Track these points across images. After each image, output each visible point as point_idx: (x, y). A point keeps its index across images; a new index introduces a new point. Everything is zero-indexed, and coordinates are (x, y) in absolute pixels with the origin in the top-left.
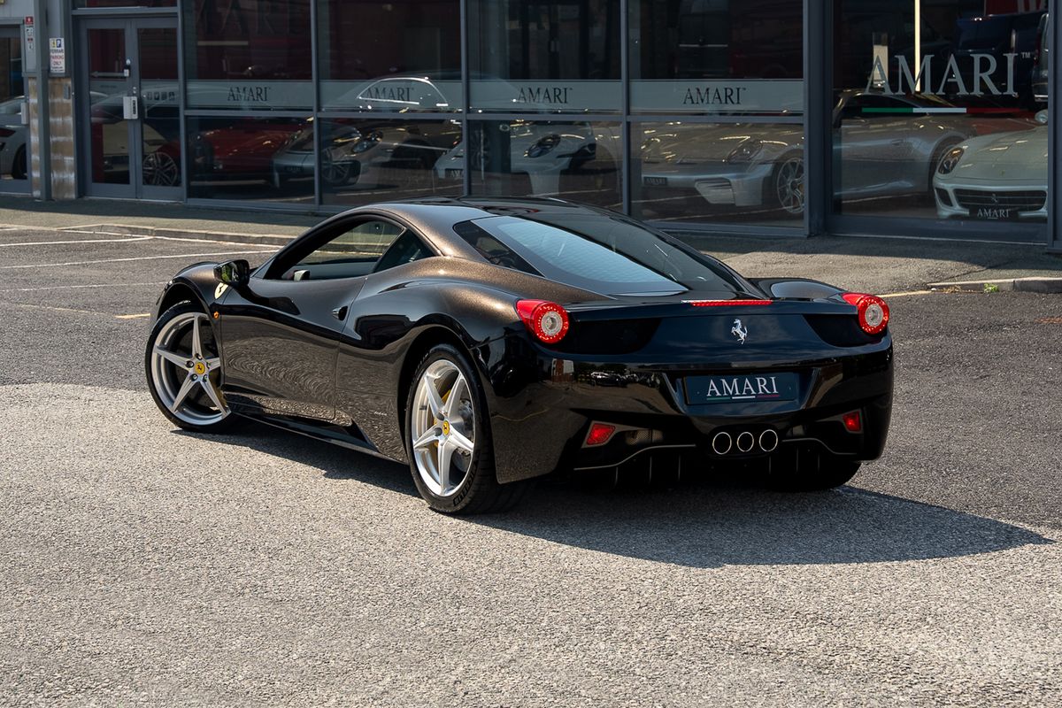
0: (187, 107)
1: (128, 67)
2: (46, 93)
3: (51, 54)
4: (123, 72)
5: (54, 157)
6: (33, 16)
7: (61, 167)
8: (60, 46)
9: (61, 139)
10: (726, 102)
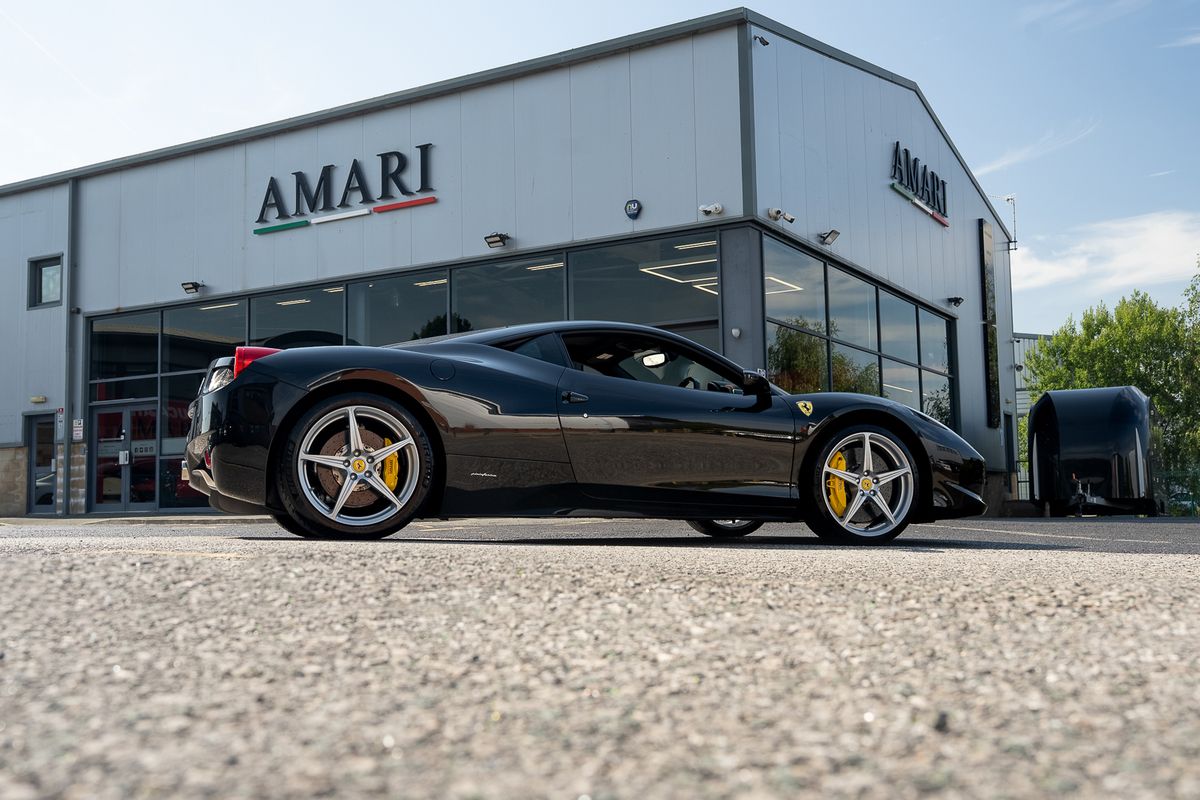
0: (161, 455)
1: (124, 434)
2: (69, 453)
3: (74, 429)
4: (120, 437)
5: (72, 490)
6: (63, 407)
7: (76, 495)
8: (80, 424)
9: (77, 479)
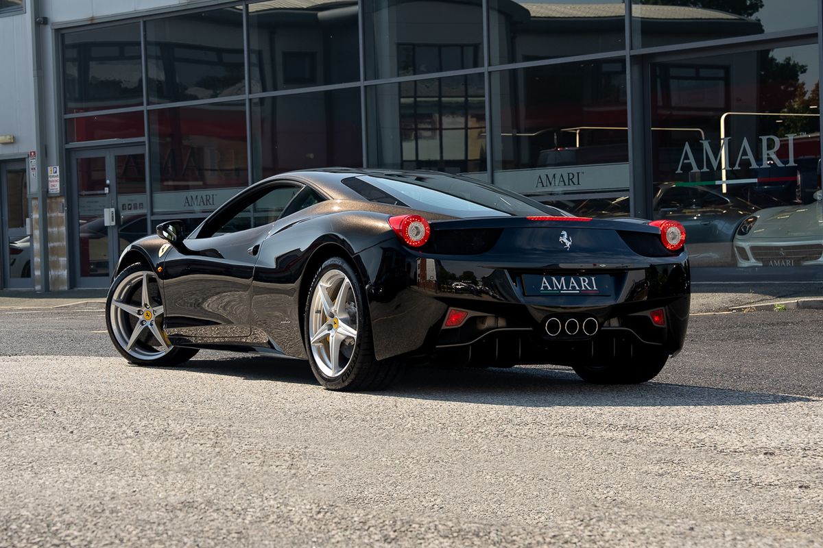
0: (152, 214)
1: (108, 186)
2: (45, 210)
3: (49, 179)
4: (104, 190)
5: (51, 258)
6: (35, 150)
7: (56, 266)
8: (56, 172)
9: (56, 244)
10: (569, 184)
